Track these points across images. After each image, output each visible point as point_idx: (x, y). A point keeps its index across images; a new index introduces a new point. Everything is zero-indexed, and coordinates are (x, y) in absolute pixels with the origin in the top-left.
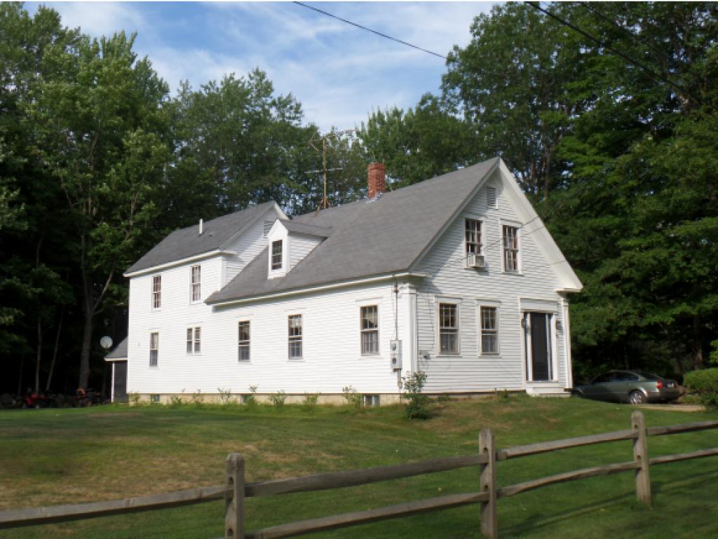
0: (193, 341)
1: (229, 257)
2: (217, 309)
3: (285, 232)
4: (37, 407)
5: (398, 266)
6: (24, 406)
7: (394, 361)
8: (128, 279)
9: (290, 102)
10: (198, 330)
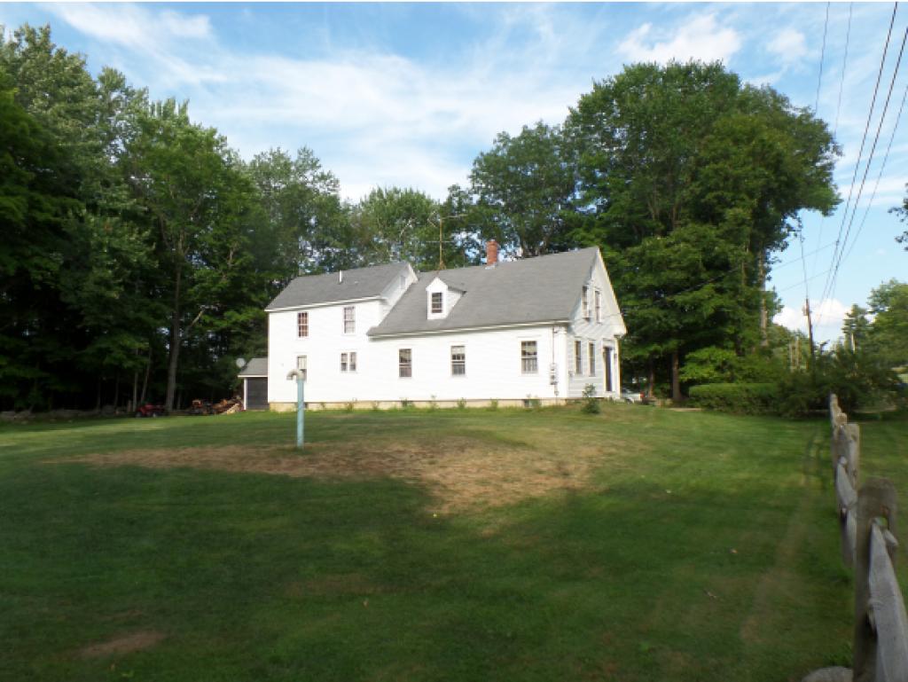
0: (348, 363)
1: (383, 301)
2: (374, 340)
3: (446, 287)
4: (154, 415)
5: (557, 316)
6: (138, 415)
7: (553, 377)
8: (267, 314)
9: (330, 177)
10: (353, 354)
